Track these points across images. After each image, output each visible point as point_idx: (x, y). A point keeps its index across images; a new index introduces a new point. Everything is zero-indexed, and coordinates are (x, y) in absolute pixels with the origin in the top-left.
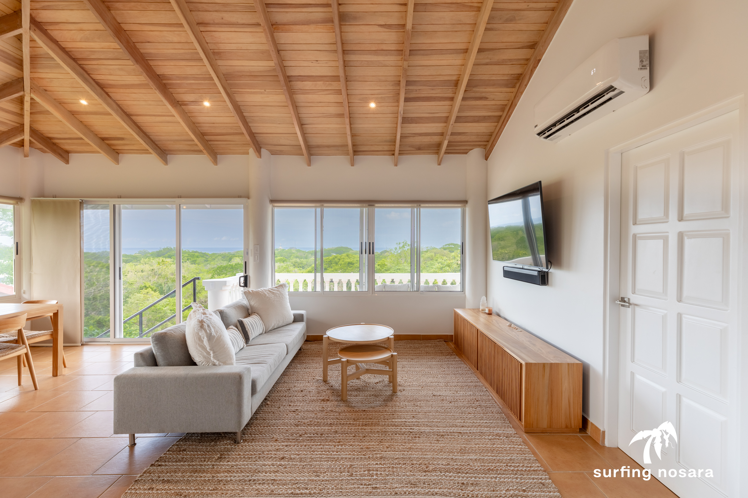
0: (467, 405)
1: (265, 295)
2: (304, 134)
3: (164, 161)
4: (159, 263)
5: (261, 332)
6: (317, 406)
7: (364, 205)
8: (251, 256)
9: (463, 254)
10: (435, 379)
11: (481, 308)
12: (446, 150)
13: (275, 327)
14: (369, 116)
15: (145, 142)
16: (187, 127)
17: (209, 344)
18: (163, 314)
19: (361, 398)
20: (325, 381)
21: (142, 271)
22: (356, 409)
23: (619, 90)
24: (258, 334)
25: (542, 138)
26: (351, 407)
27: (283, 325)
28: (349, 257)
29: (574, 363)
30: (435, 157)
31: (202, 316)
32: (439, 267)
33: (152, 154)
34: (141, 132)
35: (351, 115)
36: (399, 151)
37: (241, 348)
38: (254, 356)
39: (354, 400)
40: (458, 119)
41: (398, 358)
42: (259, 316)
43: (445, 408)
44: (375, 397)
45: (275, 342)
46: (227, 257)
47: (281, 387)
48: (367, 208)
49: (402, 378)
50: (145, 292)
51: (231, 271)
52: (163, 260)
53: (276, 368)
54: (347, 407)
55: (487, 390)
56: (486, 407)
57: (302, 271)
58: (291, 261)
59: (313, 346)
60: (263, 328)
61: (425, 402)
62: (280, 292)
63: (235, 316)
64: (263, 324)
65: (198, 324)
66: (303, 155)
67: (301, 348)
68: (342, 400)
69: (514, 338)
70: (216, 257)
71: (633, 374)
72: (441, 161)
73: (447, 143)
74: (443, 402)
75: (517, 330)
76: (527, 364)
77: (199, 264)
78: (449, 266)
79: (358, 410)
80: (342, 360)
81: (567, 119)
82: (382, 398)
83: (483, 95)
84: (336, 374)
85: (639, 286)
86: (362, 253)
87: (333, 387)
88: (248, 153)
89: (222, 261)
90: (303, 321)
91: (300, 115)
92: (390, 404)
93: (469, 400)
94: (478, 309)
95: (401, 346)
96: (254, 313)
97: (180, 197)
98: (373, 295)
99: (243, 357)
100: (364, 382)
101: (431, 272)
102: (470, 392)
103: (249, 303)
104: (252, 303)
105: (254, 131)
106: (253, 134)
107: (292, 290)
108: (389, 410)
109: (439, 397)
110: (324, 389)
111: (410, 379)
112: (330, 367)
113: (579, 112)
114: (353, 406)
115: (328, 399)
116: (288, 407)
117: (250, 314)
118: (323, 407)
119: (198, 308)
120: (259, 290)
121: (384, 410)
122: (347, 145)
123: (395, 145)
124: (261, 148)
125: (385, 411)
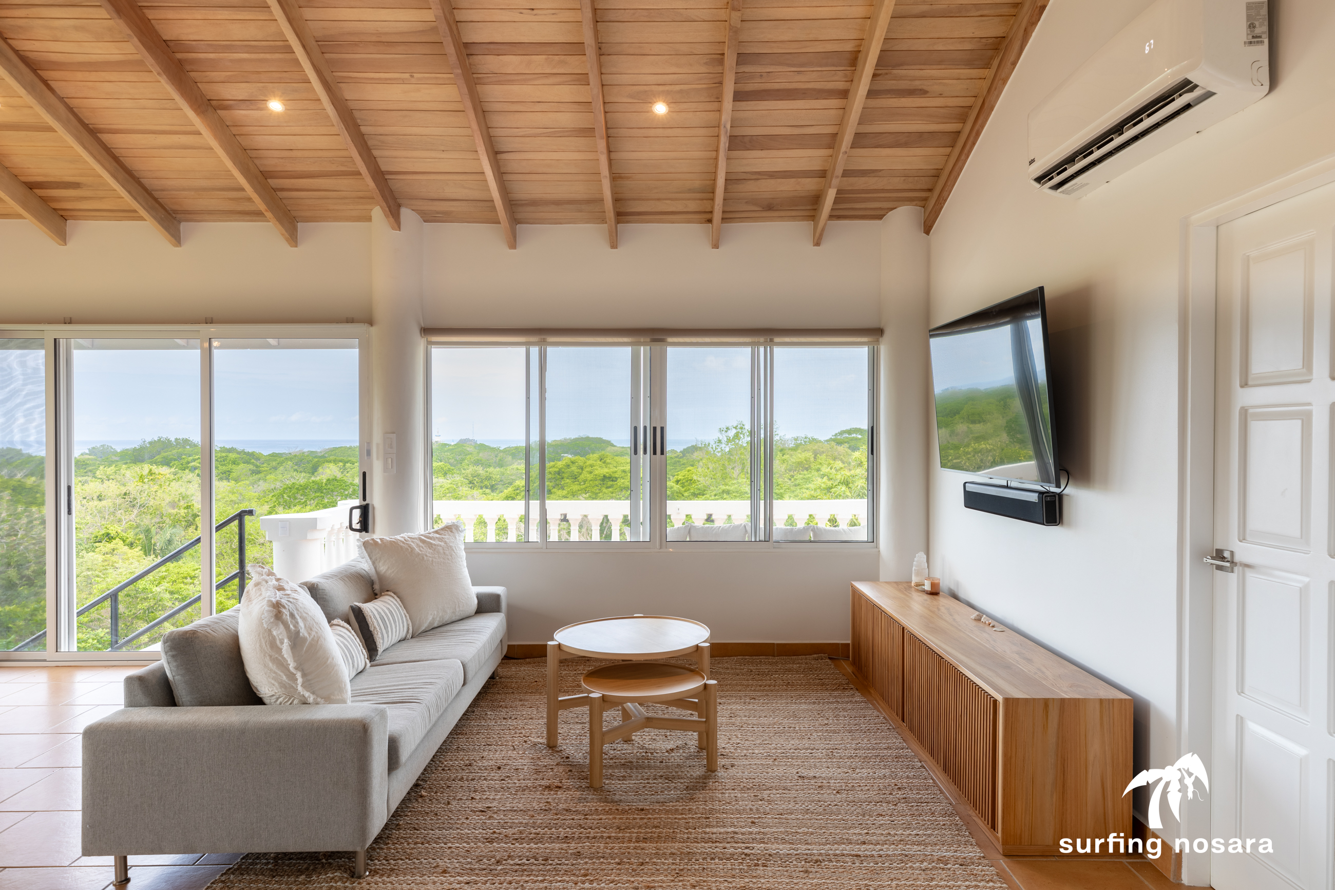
0: (877, 799)
1: (412, 549)
2: (501, 174)
3: (173, 235)
4: (141, 478)
5: (403, 634)
6: (535, 800)
7: (642, 340)
8: (378, 459)
9: (872, 453)
10: (806, 743)
11: (915, 580)
12: (832, 209)
13: (436, 625)
14: (652, 132)
15: (129, 192)
16: (230, 158)
17: (294, 656)
18: (152, 603)
19: (634, 782)
20: (552, 746)
21: (100, 498)
22: (624, 806)
23: (1203, 88)
24: (395, 639)
25: (1045, 188)
26: (613, 801)
27: (454, 619)
28: (604, 462)
29: (1113, 699)
30: (807, 226)
31: (276, 594)
32: (823, 486)
33: (145, 220)
34: (121, 170)
35: (610, 131)
36: (724, 212)
37: (359, 671)
38: (390, 686)
39: (619, 786)
40: (860, 140)
41: (721, 697)
42: (398, 597)
43: (826, 804)
44: (667, 781)
45: (435, 658)
46: (308, 462)
47: (451, 760)
48: (648, 348)
49: (729, 739)
50: (107, 550)
51: (318, 497)
52: (151, 470)
53: (440, 713)
54: (603, 802)
55: (923, 767)
56: (919, 802)
57: (490, 497)
58: (463, 471)
59: (523, 671)
60: (408, 625)
61: (781, 791)
62: (446, 543)
63: (344, 598)
64: (408, 618)
65: (270, 611)
66: (499, 223)
67: (493, 673)
68: (591, 787)
69: (985, 646)
70: (281, 463)
71: (1240, 721)
72: (821, 235)
73: (834, 195)
74: (822, 792)
75: (994, 629)
76: (1007, 701)
77: (237, 480)
78: (846, 483)
79: (627, 808)
80: (592, 695)
81: (1099, 148)
82: (681, 783)
83: (917, 84)
84: (578, 732)
85: (1254, 524)
86: (636, 452)
87: (570, 759)
88: (369, 219)
89: (295, 473)
90: (499, 611)
91: (493, 132)
92: (700, 795)
93: (882, 787)
94: (907, 582)
95: (727, 668)
96: (388, 591)
97: (209, 321)
98: (661, 550)
99: (366, 689)
100: (642, 749)
101: (802, 499)
102: (883, 769)
103: (375, 568)
104: (382, 568)
105: (383, 168)
106: (383, 173)
107: (470, 539)
108: (698, 808)
109: (813, 781)
110: (549, 765)
111: (746, 742)
112: (563, 714)
113: (1122, 133)
114: (616, 799)
115: (560, 785)
116: (468, 803)
117: (376, 594)
118: (547, 802)
119: (265, 577)
120: (398, 537)
121: (687, 808)
122: (602, 200)
123: (713, 199)
124: (399, 206)
125: (690, 810)
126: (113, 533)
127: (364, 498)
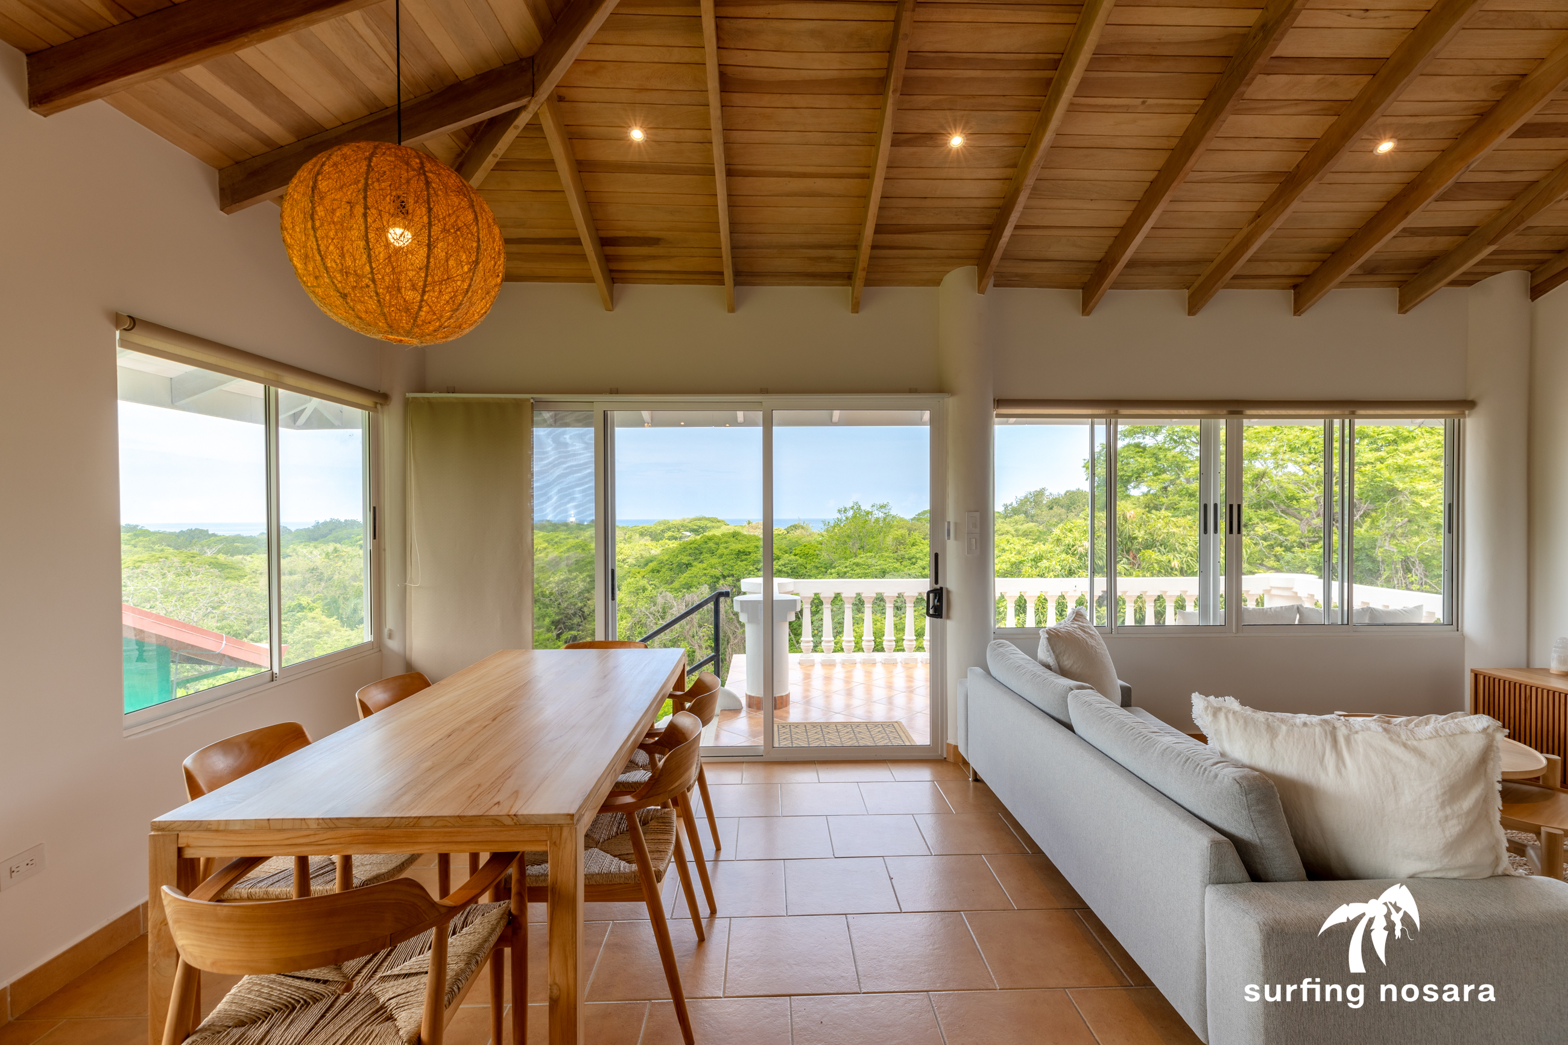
7: (1219, 412)
8: (952, 538)
9: (1451, 531)
30: (1392, 292)
48: (1227, 420)
86: (1205, 531)
88: (937, 283)
98: (1237, 635)
126: (304, 603)
127: (936, 582)
